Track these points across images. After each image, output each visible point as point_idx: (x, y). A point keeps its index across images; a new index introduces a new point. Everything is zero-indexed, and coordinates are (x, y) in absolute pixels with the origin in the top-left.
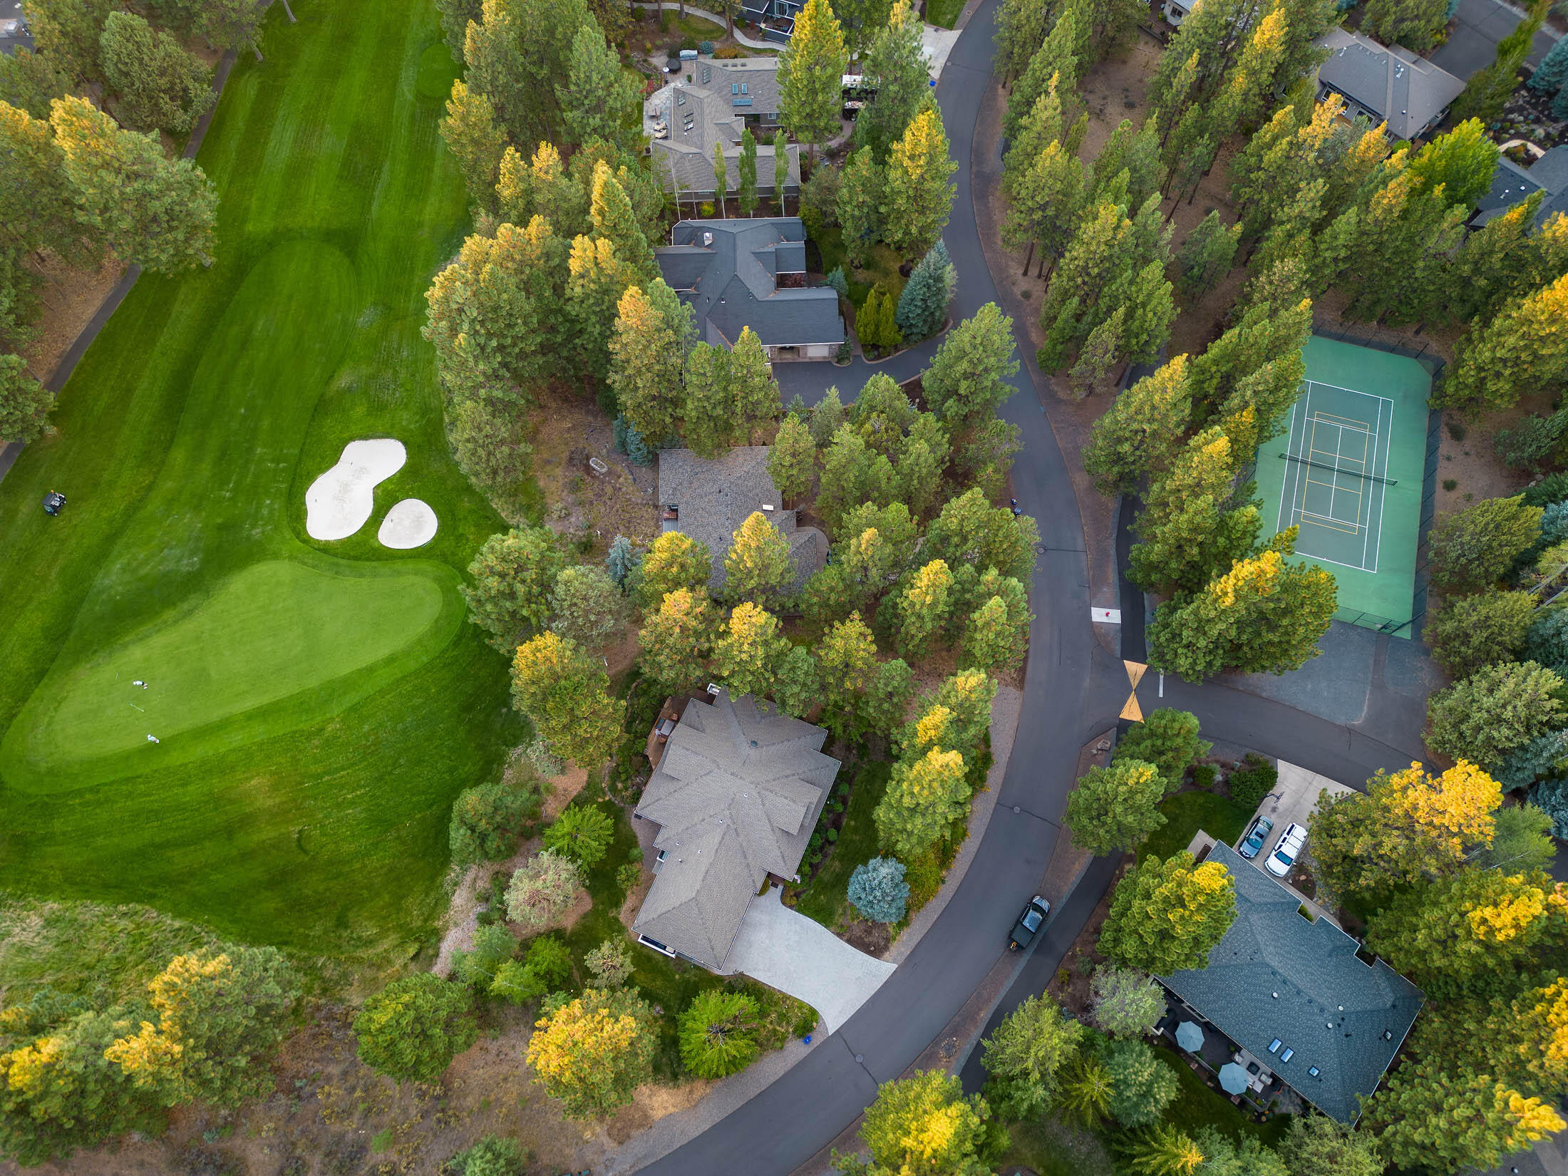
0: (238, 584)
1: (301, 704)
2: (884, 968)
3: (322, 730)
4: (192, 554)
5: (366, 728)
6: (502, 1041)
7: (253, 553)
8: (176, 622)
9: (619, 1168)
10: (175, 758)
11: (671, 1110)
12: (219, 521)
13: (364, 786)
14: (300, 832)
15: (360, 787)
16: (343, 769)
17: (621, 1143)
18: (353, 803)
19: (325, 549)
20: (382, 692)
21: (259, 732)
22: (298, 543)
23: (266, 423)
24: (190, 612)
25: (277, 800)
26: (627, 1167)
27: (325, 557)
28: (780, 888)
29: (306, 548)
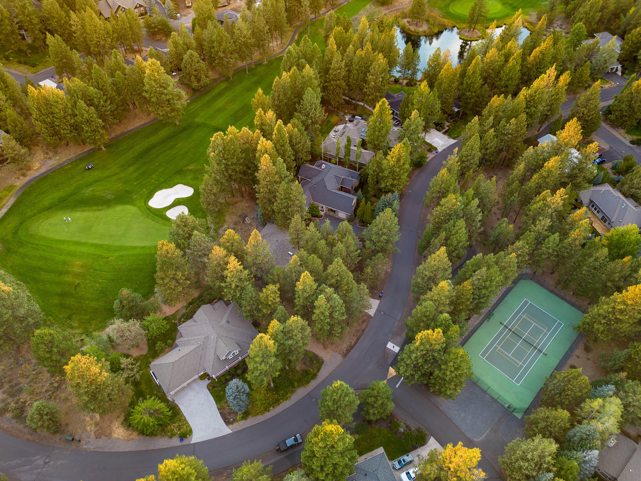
0: (119, 208)
1: (109, 248)
2: (226, 430)
4: (113, 195)
5: (121, 263)
7: (130, 202)
8: (95, 211)
9: (90, 446)
10: (65, 247)
11: (120, 437)
12: (128, 189)
13: (107, 280)
16: (105, 271)
17: (96, 438)
18: (100, 283)
19: (150, 209)
20: (133, 255)
21: (92, 250)
22: (143, 204)
23: (161, 170)
24: (100, 210)
25: (80, 271)
26: (92, 447)
27: (148, 211)
28: (210, 381)
29: (144, 207)
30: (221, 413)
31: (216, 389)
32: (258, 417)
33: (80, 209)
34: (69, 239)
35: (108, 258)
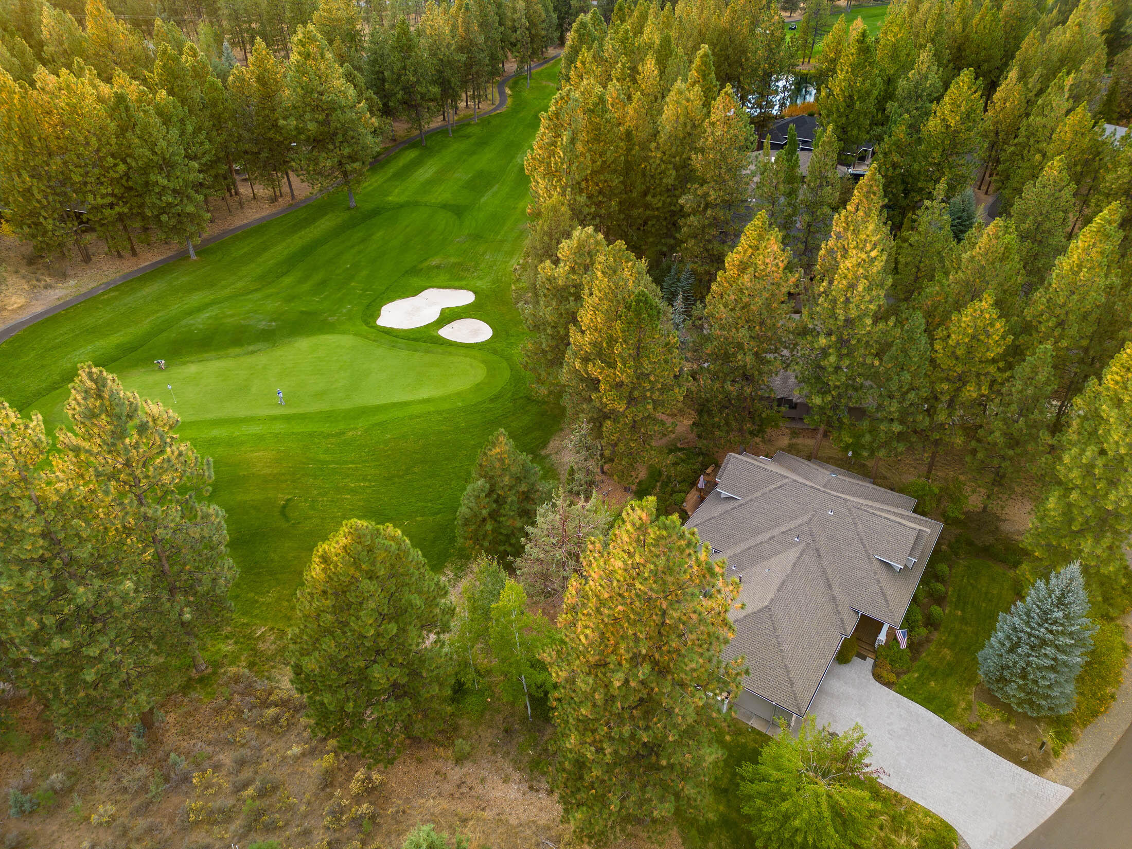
0: (303, 344)
1: (329, 416)
2: (1051, 791)
3: (342, 433)
4: (272, 320)
5: (388, 436)
6: (468, 767)
8: (238, 355)
12: (304, 309)
13: (370, 481)
14: (288, 500)
15: (364, 479)
16: (352, 463)
18: (353, 491)
19: (388, 332)
20: (411, 418)
21: (280, 427)
22: (366, 327)
24: (253, 352)
25: (275, 471)
27: (387, 336)
28: (870, 661)
29: (372, 330)
30: (984, 743)
31: (905, 677)
32: (1104, 721)
33: (193, 358)
34: (193, 418)
35: (344, 433)
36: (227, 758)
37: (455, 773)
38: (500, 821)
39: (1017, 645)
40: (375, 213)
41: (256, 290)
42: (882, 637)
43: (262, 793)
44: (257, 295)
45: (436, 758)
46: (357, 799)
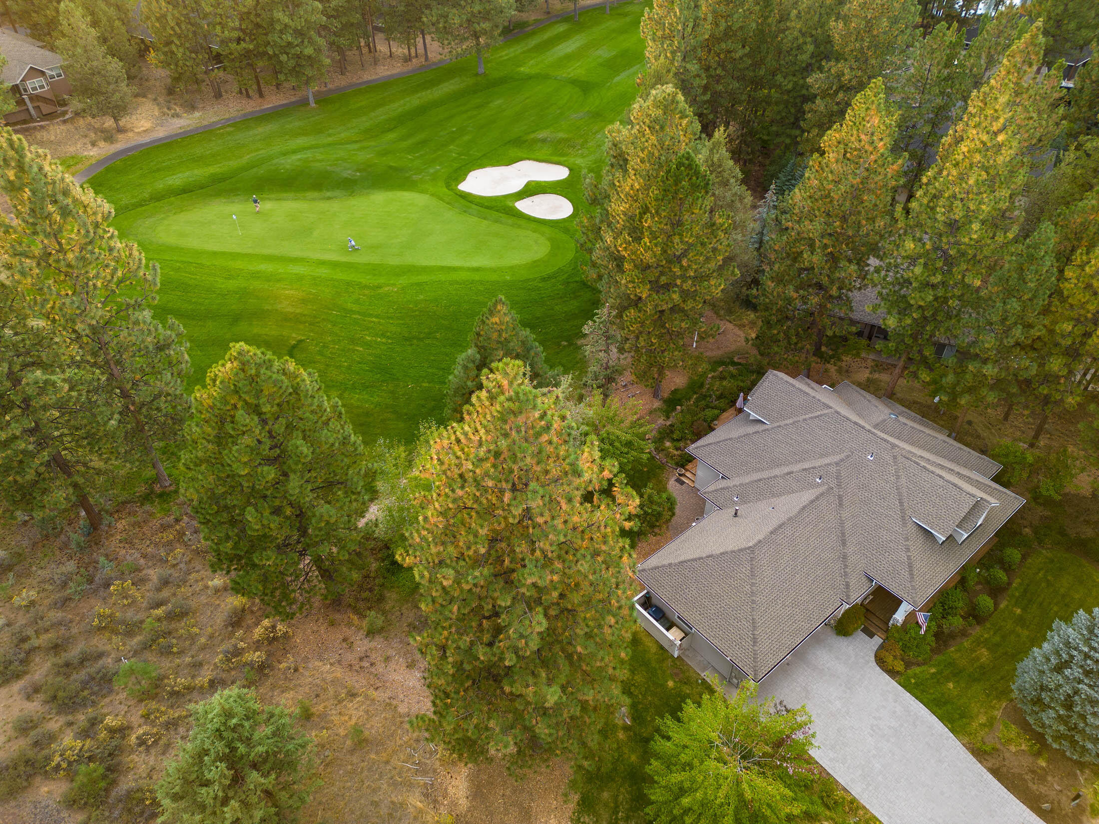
0: (381, 196)
1: (375, 269)
3: (379, 287)
4: (358, 170)
5: (421, 297)
6: (377, 643)
7: (406, 186)
8: (314, 199)
10: (239, 264)
12: (393, 164)
13: (388, 338)
14: (300, 341)
15: (383, 335)
16: (377, 316)
18: (367, 345)
19: (466, 197)
20: (453, 282)
21: (323, 272)
22: (446, 189)
24: (329, 198)
25: (298, 311)
27: (462, 201)
28: (877, 641)
29: (450, 193)
31: (917, 670)
33: (273, 196)
34: (250, 251)
35: (381, 287)
36: (154, 574)
37: (362, 645)
38: (389, 706)
39: (1067, 664)
40: (501, 81)
41: (356, 142)
42: (900, 616)
43: (171, 617)
44: (356, 146)
45: (350, 624)
46: (258, 645)
